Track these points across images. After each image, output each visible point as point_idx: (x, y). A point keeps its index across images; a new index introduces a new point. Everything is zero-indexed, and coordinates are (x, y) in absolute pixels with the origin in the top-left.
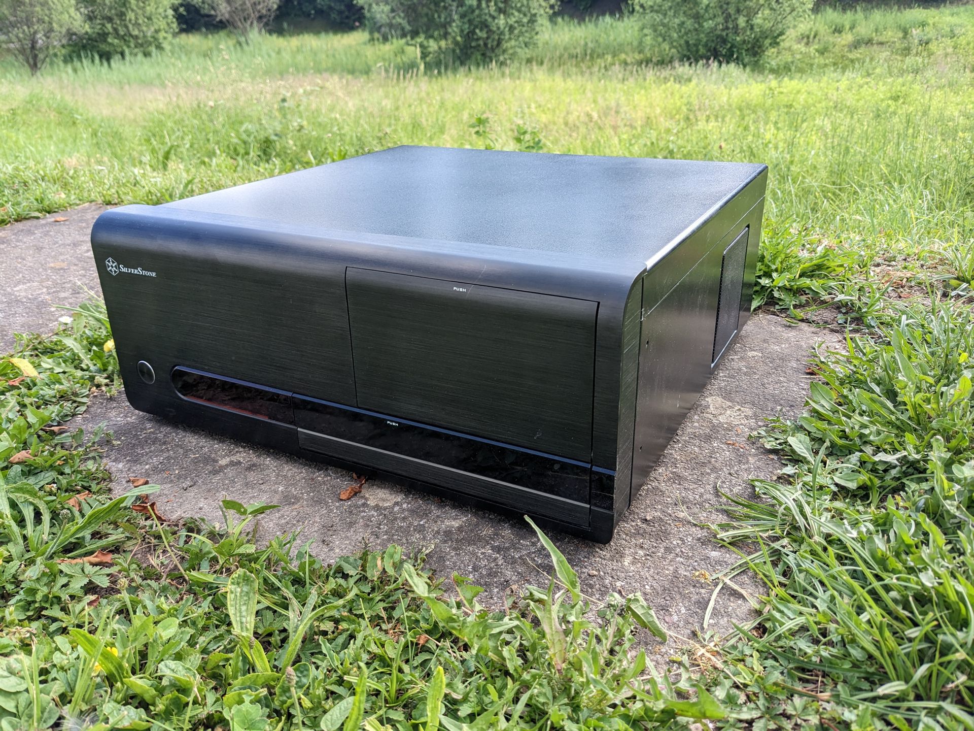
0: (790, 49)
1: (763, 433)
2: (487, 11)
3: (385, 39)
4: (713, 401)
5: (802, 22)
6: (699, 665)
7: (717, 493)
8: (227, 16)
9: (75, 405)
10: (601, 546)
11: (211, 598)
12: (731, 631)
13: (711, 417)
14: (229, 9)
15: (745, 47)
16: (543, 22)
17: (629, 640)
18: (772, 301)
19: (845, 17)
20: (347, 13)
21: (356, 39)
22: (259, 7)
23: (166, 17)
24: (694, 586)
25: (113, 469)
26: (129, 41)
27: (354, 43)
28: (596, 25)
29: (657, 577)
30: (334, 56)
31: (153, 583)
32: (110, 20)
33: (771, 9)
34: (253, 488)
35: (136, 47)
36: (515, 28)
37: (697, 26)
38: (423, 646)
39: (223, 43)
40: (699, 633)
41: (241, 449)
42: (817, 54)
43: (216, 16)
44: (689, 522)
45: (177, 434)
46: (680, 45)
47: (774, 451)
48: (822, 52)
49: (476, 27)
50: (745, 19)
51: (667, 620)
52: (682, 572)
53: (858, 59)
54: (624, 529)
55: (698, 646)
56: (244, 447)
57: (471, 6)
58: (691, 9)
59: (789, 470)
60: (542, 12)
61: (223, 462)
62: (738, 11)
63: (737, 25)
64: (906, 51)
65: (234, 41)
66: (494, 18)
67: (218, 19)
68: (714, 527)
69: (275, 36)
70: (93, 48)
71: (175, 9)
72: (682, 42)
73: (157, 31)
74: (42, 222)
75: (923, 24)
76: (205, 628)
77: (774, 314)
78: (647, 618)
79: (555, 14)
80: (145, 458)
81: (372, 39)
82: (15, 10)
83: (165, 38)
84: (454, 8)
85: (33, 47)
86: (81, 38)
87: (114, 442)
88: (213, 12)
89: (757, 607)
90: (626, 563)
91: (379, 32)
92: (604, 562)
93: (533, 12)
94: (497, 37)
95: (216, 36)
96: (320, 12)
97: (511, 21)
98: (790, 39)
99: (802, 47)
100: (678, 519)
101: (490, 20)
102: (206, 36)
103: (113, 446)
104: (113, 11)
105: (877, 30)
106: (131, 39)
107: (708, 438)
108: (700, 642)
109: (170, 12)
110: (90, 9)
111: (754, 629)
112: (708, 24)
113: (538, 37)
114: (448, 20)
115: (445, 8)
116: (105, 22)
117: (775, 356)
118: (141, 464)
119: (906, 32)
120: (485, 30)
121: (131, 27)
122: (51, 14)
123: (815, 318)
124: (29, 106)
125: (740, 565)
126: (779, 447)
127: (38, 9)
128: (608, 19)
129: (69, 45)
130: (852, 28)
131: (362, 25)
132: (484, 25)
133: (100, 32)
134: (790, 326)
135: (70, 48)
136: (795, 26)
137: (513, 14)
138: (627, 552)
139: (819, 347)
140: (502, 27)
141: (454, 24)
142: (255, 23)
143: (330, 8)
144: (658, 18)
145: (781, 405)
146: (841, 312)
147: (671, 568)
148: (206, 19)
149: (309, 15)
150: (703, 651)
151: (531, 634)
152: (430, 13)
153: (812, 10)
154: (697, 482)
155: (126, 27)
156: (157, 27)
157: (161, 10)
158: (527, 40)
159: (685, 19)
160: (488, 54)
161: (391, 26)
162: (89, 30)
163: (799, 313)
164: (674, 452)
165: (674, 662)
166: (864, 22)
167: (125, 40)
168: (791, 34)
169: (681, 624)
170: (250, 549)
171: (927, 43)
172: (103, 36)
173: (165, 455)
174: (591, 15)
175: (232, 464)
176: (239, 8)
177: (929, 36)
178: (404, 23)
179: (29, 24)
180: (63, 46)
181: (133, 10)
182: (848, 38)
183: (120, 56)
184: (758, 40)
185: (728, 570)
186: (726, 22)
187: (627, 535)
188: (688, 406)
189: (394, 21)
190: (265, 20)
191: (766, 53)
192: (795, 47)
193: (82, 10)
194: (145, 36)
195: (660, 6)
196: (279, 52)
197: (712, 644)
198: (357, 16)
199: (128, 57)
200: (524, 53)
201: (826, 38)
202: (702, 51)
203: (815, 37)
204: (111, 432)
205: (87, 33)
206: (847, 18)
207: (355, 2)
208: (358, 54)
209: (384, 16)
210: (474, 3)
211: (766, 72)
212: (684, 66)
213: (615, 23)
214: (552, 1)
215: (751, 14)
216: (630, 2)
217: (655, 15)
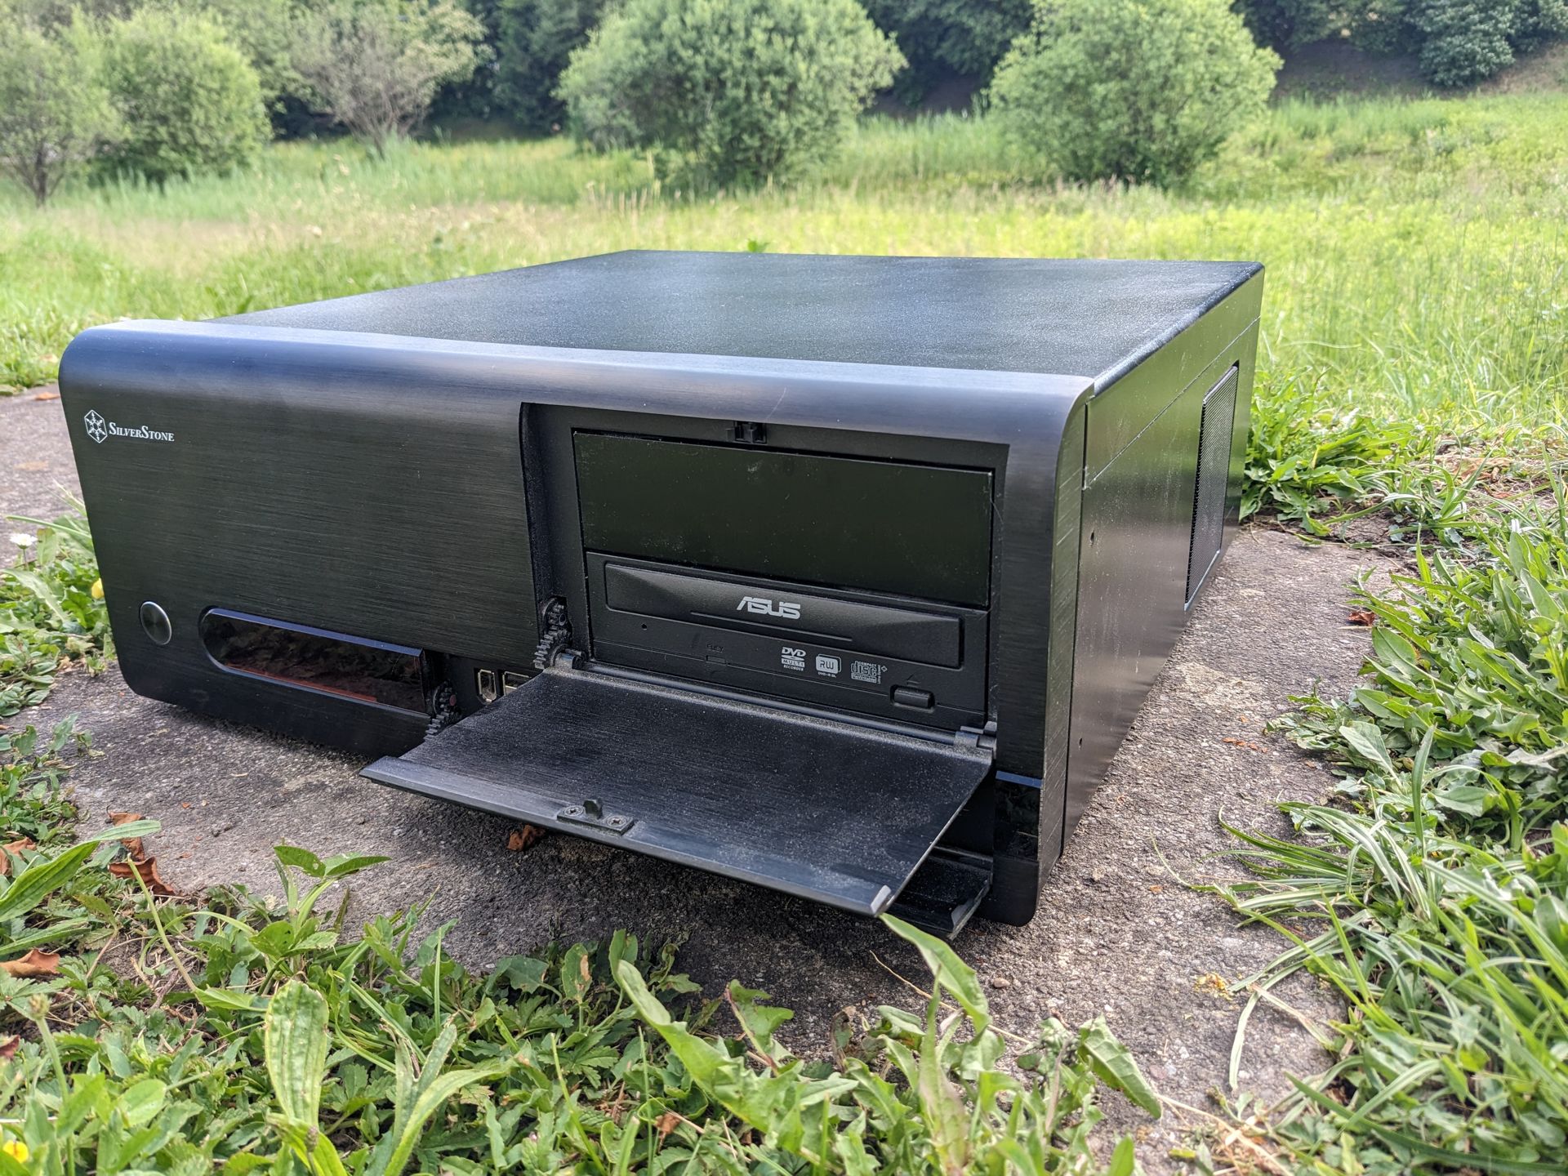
0: (1234, 163)
1: (1290, 723)
2: (759, 107)
3: (601, 150)
4: (1190, 671)
5: (1252, 121)
6: (1230, 1166)
7: (1219, 828)
8: (351, 115)
9: (28, 688)
10: (1012, 929)
11: (241, 1040)
12: (1285, 1094)
13: (1189, 696)
14: (354, 104)
15: (1165, 160)
16: (848, 125)
17: (1090, 1114)
18: (1271, 508)
19: (1320, 113)
20: (540, 111)
21: (554, 150)
22: (402, 102)
23: (254, 116)
24: (1200, 1005)
25: (85, 800)
26: (194, 154)
27: (550, 157)
28: (931, 129)
29: (1125, 989)
30: (519, 175)
31: (132, 1012)
32: (164, 120)
33: (1205, 102)
34: (344, 832)
35: (205, 162)
36: (804, 133)
37: (1088, 128)
38: (670, 1135)
39: (342, 157)
40: (1224, 1100)
41: (327, 762)
42: (1278, 170)
43: (333, 115)
44: (1175, 884)
45: (211, 737)
46: (1064, 158)
47: (1315, 754)
48: (1287, 166)
49: (743, 130)
50: (1164, 117)
51: (1155, 1073)
52: (1172, 976)
53: (1343, 178)
54: (1052, 895)
55: (1223, 1124)
56: (333, 759)
57: (735, 99)
58: (1078, 102)
59: (1350, 785)
60: (846, 107)
61: (292, 785)
62: (1153, 105)
63: (1152, 127)
64: (1418, 164)
65: (363, 154)
66: (770, 117)
67: (337, 120)
68: (1225, 891)
69: (426, 146)
70: (136, 164)
71: (269, 105)
72: (1067, 152)
73: (239, 138)
74: (15, 401)
75: (1442, 124)
76: (228, 1102)
77: (1275, 528)
78: (1119, 1070)
79: (868, 112)
80: (146, 779)
81: (580, 151)
82: (12, 105)
83: (251, 149)
84: (709, 102)
85: (40, 163)
86: (118, 149)
87: (92, 753)
88: (328, 110)
89: (1329, 1043)
90: (1062, 963)
91: (591, 139)
92: (1019, 961)
93: (833, 107)
94: (776, 147)
95: (333, 146)
96: (499, 110)
97: (799, 122)
98: (1235, 147)
99: (1253, 160)
100: (1150, 878)
101: (764, 119)
102: (317, 146)
103: (90, 758)
104: (170, 108)
105: (1369, 134)
106: (199, 151)
107: (1190, 733)
108: (1228, 1118)
109: (261, 109)
110: (133, 103)
111: (1330, 1087)
112: (1107, 126)
113: (841, 146)
114: (700, 120)
115: (695, 101)
116: (157, 123)
117: (1288, 596)
118: (137, 790)
119: (1415, 137)
120: (757, 136)
121: (198, 131)
122: (70, 111)
123: (1349, 534)
124: (27, 250)
125: (1284, 964)
126: (1325, 746)
127: (51, 102)
128: (949, 117)
129: (98, 160)
130: (1331, 130)
131: (564, 130)
132: (756, 128)
133: (149, 139)
134: (1307, 548)
135: (99, 165)
136: (1242, 128)
137: (801, 112)
138: (1062, 941)
139: (1365, 578)
140: (784, 132)
141: (709, 127)
142: (395, 126)
143: (515, 103)
144: (1028, 115)
145: (1313, 675)
146: (1395, 522)
147: (1151, 971)
148: (318, 120)
149: (481, 114)
150: (1235, 1134)
151: (889, 1104)
152: (671, 110)
153: (1267, 102)
154: (1180, 809)
155: (191, 131)
156: (239, 132)
157: (246, 105)
158: (823, 151)
159: (1070, 118)
160: (763, 171)
161: (609, 129)
162: (131, 137)
163: (1323, 526)
164: (1131, 758)
165: (1179, 1159)
166: (1349, 121)
167: (188, 152)
168: (1236, 139)
169: (1185, 1079)
170: (326, 941)
171: (1449, 151)
172: (153, 145)
173: (185, 774)
174: (924, 111)
175: (309, 788)
176: (371, 103)
177: (1452, 141)
178: (631, 124)
179: (34, 124)
180: (89, 161)
181: (201, 106)
182: (1325, 145)
183: (180, 177)
184: (1184, 150)
185: (1262, 974)
186: (1136, 122)
187: (1058, 909)
188: (1148, 678)
189: (614, 122)
190: (411, 122)
191: (1198, 169)
192: (1244, 159)
193: (120, 105)
194: (220, 147)
195: (1031, 98)
196: (432, 171)
197: (1251, 1121)
198: (557, 116)
199: (192, 178)
200: (817, 170)
201: (1290, 147)
202: (1098, 166)
203: (1273, 145)
204: (88, 733)
205: (126, 141)
206: (1322, 115)
207: (553, 93)
208: (558, 173)
209: (599, 114)
210: (740, 93)
211: (1200, 197)
212: (1070, 189)
213: (959, 126)
214: (863, 92)
215: (1172, 109)
216: (984, 92)
217: (1023, 112)
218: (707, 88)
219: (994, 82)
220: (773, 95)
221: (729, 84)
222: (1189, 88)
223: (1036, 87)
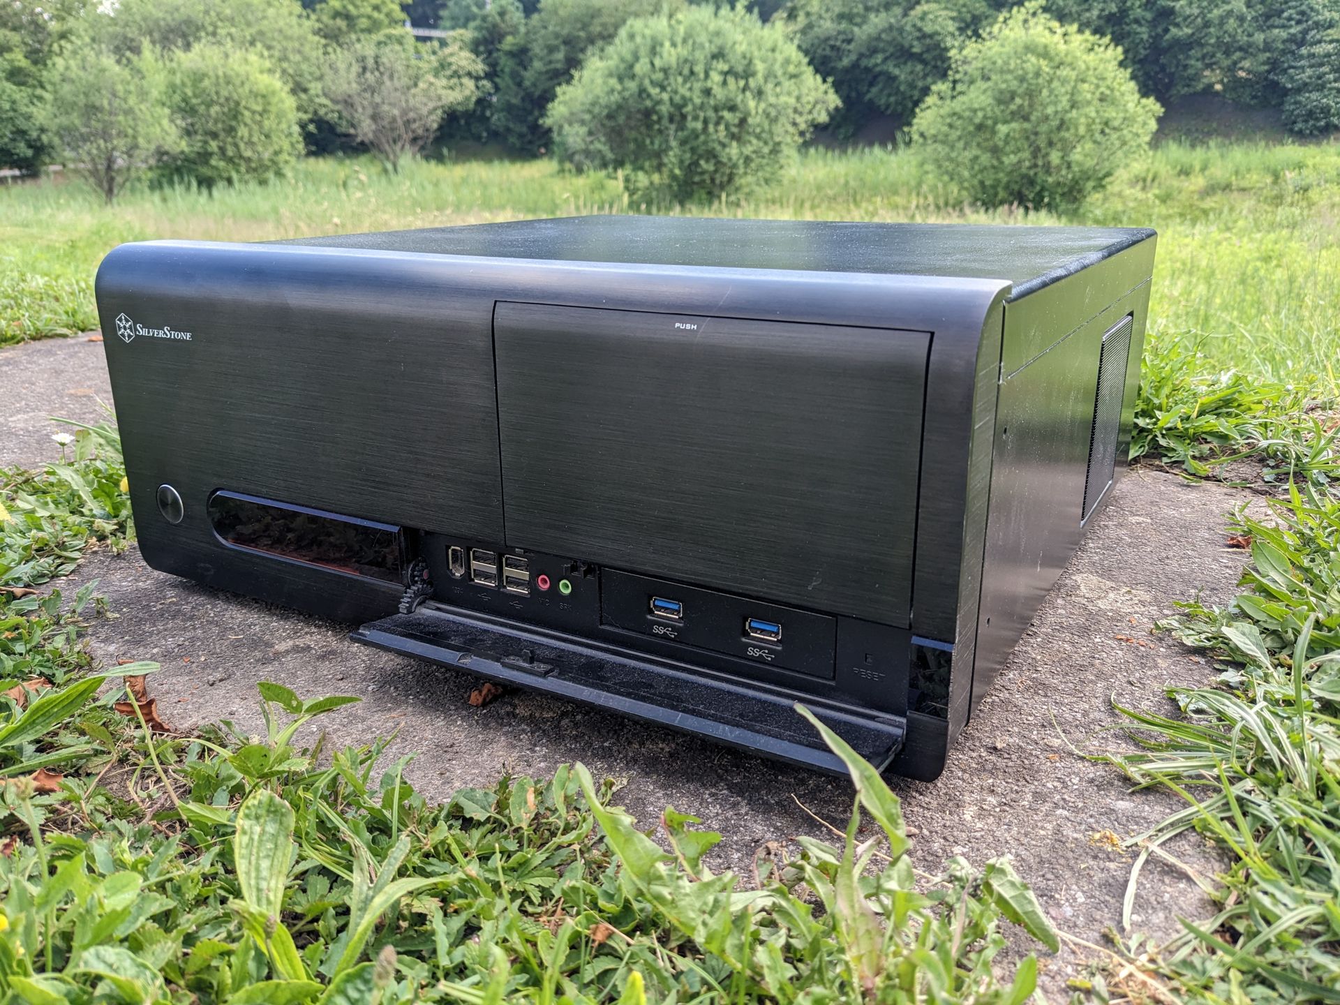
0: (1120, 195)
2: (715, 137)
3: (580, 171)
5: (1136, 160)
8: (371, 136)
14: (374, 127)
15: (1060, 191)
16: (790, 153)
19: (1194, 154)
20: (529, 137)
21: (539, 170)
22: (414, 126)
23: (290, 135)
26: (239, 165)
27: (537, 175)
28: (861, 159)
30: (510, 190)
32: (215, 136)
33: (1095, 142)
34: (324, 685)
35: (247, 172)
36: (752, 160)
37: (995, 163)
39: (361, 170)
42: (1157, 202)
43: (356, 136)
46: (973, 187)
48: (1165, 199)
49: (700, 157)
50: (1060, 154)
53: (1212, 209)
56: (319, 627)
57: (694, 130)
58: (986, 140)
60: (789, 139)
62: (1051, 144)
63: (1049, 163)
64: (1278, 200)
65: (380, 169)
66: (724, 146)
67: (359, 139)
69: (433, 163)
70: (190, 171)
71: (303, 126)
72: (976, 182)
73: (276, 153)
74: (70, 341)
75: (1300, 166)
79: (806, 145)
81: (562, 171)
82: (89, 119)
83: (286, 162)
84: (672, 132)
85: (109, 168)
86: (175, 159)
88: (352, 131)
91: (571, 161)
93: (777, 139)
94: (728, 171)
95: (355, 161)
96: (494, 135)
97: (748, 150)
98: (1120, 181)
99: (1136, 192)
101: (718, 148)
102: (341, 161)
104: (220, 125)
105: (1237, 173)
106: (243, 163)
109: (296, 129)
110: (189, 121)
112: (1010, 160)
113: (782, 172)
114: (664, 147)
115: (660, 131)
116: (209, 138)
119: (1276, 177)
120: (713, 161)
121: (242, 146)
122: (136, 125)
124: (94, 238)
127: (121, 118)
128: (877, 150)
129: (158, 167)
130: (1204, 169)
131: (550, 153)
132: (711, 155)
133: (201, 151)
135: (159, 172)
136: (1127, 165)
137: (750, 142)
140: (735, 158)
141: (671, 153)
142: (407, 146)
143: (508, 130)
144: (942, 150)
148: (343, 139)
149: (478, 138)
152: (640, 138)
153: (1149, 144)
155: (236, 145)
156: (277, 148)
157: (284, 126)
158: (768, 175)
159: (979, 152)
160: (716, 192)
161: (587, 153)
162: (186, 149)
166: (1219, 163)
167: (234, 163)
168: (1122, 175)
171: (1306, 190)
172: (205, 156)
174: (855, 145)
176: (388, 126)
177: (1308, 181)
178: (605, 149)
179: (106, 135)
180: (150, 168)
181: (246, 125)
182: (1198, 182)
183: (226, 183)
184: (1077, 182)
186: (1035, 157)
189: (592, 147)
190: (421, 143)
191: (1088, 199)
192: (1128, 192)
193: (179, 122)
194: (260, 160)
195: (947, 136)
196: (436, 184)
198: (543, 141)
199: (236, 184)
200: (762, 192)
201: (1168, 183)
202: (1002, 194)
203: (1153, 180)
205: (182, 152)
206: (1197, 156)
207: (541, 122)
208: (543, 189)
209: (578, 140)
210: (699, 125)
211: (1089, 223)
212: (977, 212)
213: (885, 157)
214: (803, 127)
215: (1067, 148)
216: (906, 129)
217: (939, 147)
218: (671, 120)
219: (915, 121)
220: (727, 128)
221: (689, 118)
222: (1082, 130)
223: (951, 126)
